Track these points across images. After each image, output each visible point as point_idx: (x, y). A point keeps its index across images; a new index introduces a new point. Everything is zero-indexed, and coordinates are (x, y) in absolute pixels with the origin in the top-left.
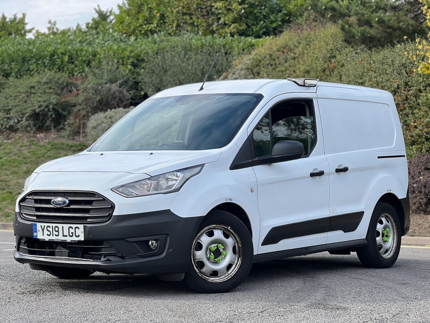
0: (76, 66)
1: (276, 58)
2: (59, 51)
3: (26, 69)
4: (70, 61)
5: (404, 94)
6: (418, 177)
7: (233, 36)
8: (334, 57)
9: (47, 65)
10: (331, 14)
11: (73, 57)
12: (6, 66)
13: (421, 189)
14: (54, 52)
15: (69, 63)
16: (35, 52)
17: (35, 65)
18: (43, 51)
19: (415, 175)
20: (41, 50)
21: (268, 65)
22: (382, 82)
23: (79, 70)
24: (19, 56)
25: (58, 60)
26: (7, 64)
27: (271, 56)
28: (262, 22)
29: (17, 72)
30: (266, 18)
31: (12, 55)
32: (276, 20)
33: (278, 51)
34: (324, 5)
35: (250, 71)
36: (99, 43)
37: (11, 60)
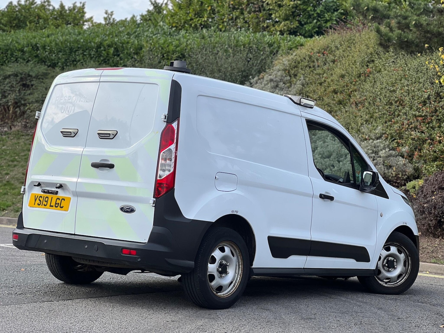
0: (121, 59)
1: (315, 60)
2: (105, 43)
3: (73, 59)
4: (115, 53)
5: (434, 105)
6: (431, 197)
7: (283, 34)
8: (373, 61)
9: (93, 57)
10: (372, 15)
11: (119, 49)
12: (54, 55)
13: (431, 210)
14: (101, 43)
15: (115, 56)
16: (82, 43)
17: (81, 56)
18: (90, 42)
19: (427, 194)
20: (89, 41)
21: (306, 66)
22: (413, 91)
23: (123, 63)
24: (67, 46)
25: (103, 52)
26: (54, 53)
27: (310, 57)
28: (315, 21)
29: (64, 63)
30: (320, 17)
31: (60, 45)
32: (331, 19)
33: (319, 53)
34: (366, 6)
35: (287, 72)
36: (147, 36)
37: (59, 50)
